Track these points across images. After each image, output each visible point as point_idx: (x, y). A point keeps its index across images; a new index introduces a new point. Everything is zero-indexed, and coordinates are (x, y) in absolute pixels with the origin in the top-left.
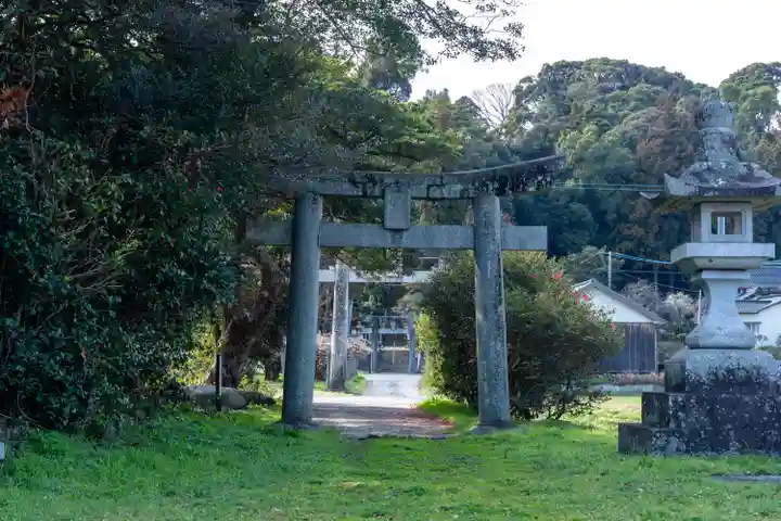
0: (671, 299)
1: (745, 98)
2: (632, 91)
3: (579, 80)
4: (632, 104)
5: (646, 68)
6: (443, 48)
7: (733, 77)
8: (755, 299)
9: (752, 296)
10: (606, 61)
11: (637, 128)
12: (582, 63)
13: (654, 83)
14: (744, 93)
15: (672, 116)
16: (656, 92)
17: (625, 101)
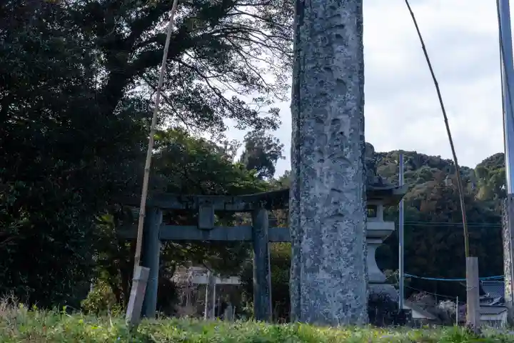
0: (442, 305)
1: (491, 175)
2: (419, 171)
3: (385, 164)
4: (419, 178)
5: (428, 157)
6: (236, 124)
7: (484, 162)
8: (499, 305)
9: (498, 303)
10: (401, 152)
11: (422, 194)
12: (386, 154)
13: (433, 166)
14: (491, 172)
15: (443, 186)
16: (434, 172)
17: (414, 177)
